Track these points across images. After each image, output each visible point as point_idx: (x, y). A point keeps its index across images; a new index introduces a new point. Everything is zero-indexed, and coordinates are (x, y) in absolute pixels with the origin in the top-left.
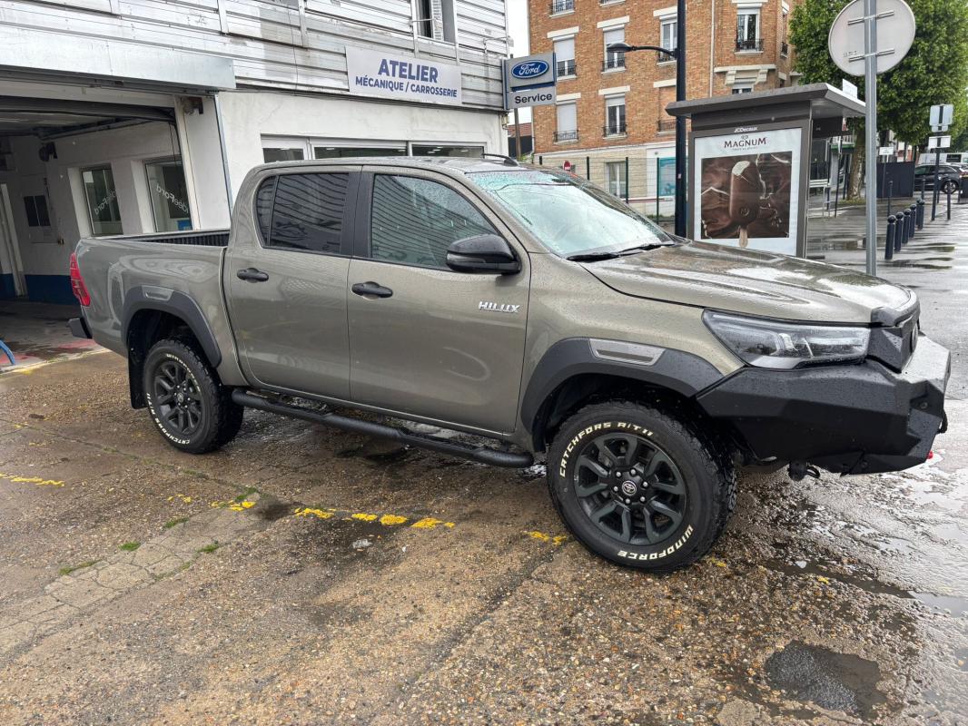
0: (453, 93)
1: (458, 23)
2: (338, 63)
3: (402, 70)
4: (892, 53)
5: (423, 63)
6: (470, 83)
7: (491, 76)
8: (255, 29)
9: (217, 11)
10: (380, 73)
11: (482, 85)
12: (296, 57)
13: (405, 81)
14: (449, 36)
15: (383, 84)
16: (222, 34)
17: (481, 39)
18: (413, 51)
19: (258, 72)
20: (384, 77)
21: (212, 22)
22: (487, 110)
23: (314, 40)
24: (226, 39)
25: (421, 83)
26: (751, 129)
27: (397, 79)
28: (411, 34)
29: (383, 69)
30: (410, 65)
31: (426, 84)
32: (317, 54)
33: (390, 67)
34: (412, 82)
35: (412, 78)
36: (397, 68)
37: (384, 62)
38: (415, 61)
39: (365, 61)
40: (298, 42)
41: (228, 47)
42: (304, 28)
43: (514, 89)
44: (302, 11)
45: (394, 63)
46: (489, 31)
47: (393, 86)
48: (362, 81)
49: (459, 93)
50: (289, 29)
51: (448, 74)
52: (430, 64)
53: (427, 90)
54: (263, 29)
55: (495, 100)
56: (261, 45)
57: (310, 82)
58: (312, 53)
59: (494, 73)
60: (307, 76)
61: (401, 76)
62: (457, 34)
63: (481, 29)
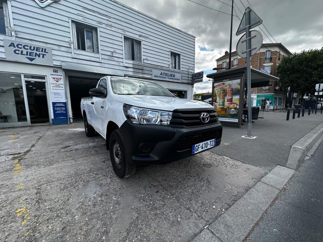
0: (179, 80)
1: (181, 66)
2: (150, 73)
3: (166, 75)
4: (256, 48)
5: (171, 73)
6: (183, 78)
7: (189, 77)
8: (131, 66)
9: (123, 62)
10: (160, 75)
11: (187, 78)
12: (140, 71)
13: (166, 77)
14: (179, 69)
15: (161, 77)
16: (123, 66)
17: (187, 69)
18: (169, 71)
19: (131, 74)
20: (161, 76)
21: (121, 64)
22: (188, 84)
23: (144, 68)
24: (124, 68)
25: (171, 77)
26: (227, 80)
27: (165, 76)
28: (169, 68)
29: (161, 74)
30: (168, 74)
31: (172, 77)
32: (145, 71)
33: (163, 74)
34: (168, 77)
35: (168, 76)
36: (165, 74)
37: (162, 73)
38: (169, 73)
39: (157, 72)
40: (141, 68)
41: (125, 69)
42: (143, 66)
43: (195, 79)
44: (142, 63)
45: (164, 73)
46: (190, 68)
47: (163, 78)
48: (156, 76)
49: (180, 80)
50: (139, 66)
51: (178, 76)
52: (173, 74)
53: (172, 79)
54: (133, 66)
55: (190, 82)
56: (132, 69)
57: (143, 76)
58: (144, 71)
59: (190, 76)
60: (142, 75)
61: (166, 76)
62: (181, 68)
63: (188, 67)
